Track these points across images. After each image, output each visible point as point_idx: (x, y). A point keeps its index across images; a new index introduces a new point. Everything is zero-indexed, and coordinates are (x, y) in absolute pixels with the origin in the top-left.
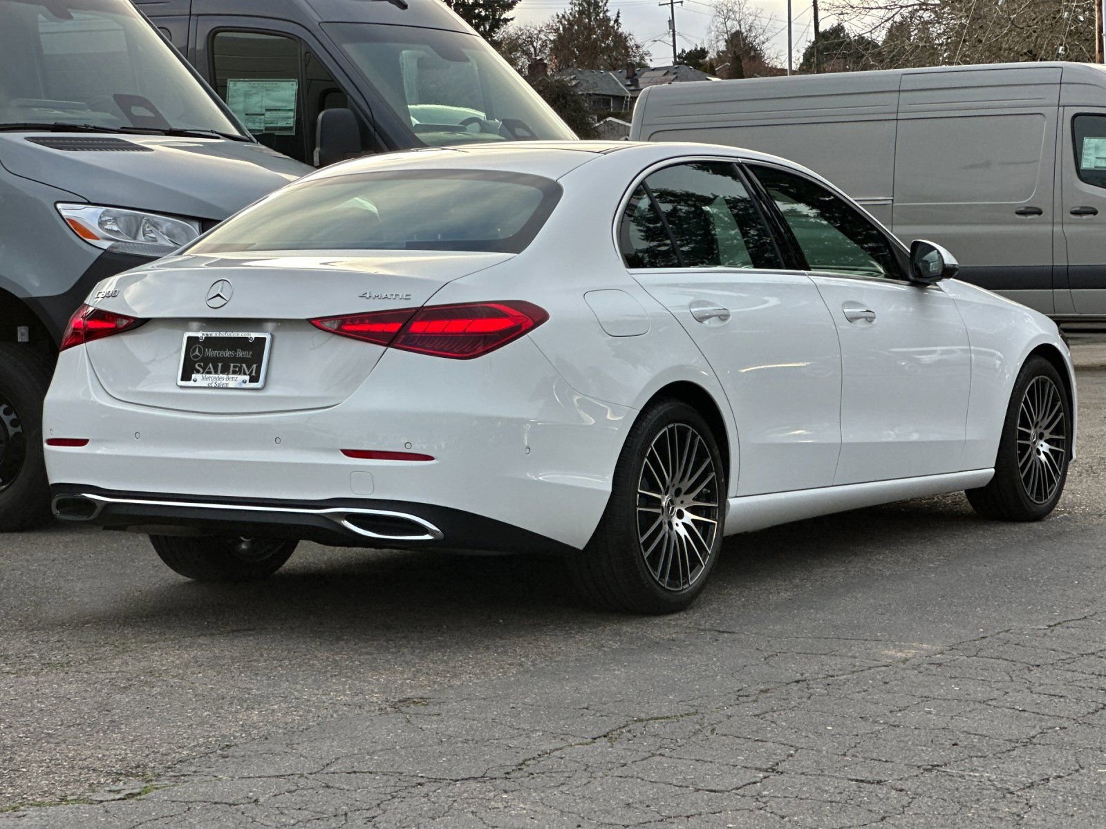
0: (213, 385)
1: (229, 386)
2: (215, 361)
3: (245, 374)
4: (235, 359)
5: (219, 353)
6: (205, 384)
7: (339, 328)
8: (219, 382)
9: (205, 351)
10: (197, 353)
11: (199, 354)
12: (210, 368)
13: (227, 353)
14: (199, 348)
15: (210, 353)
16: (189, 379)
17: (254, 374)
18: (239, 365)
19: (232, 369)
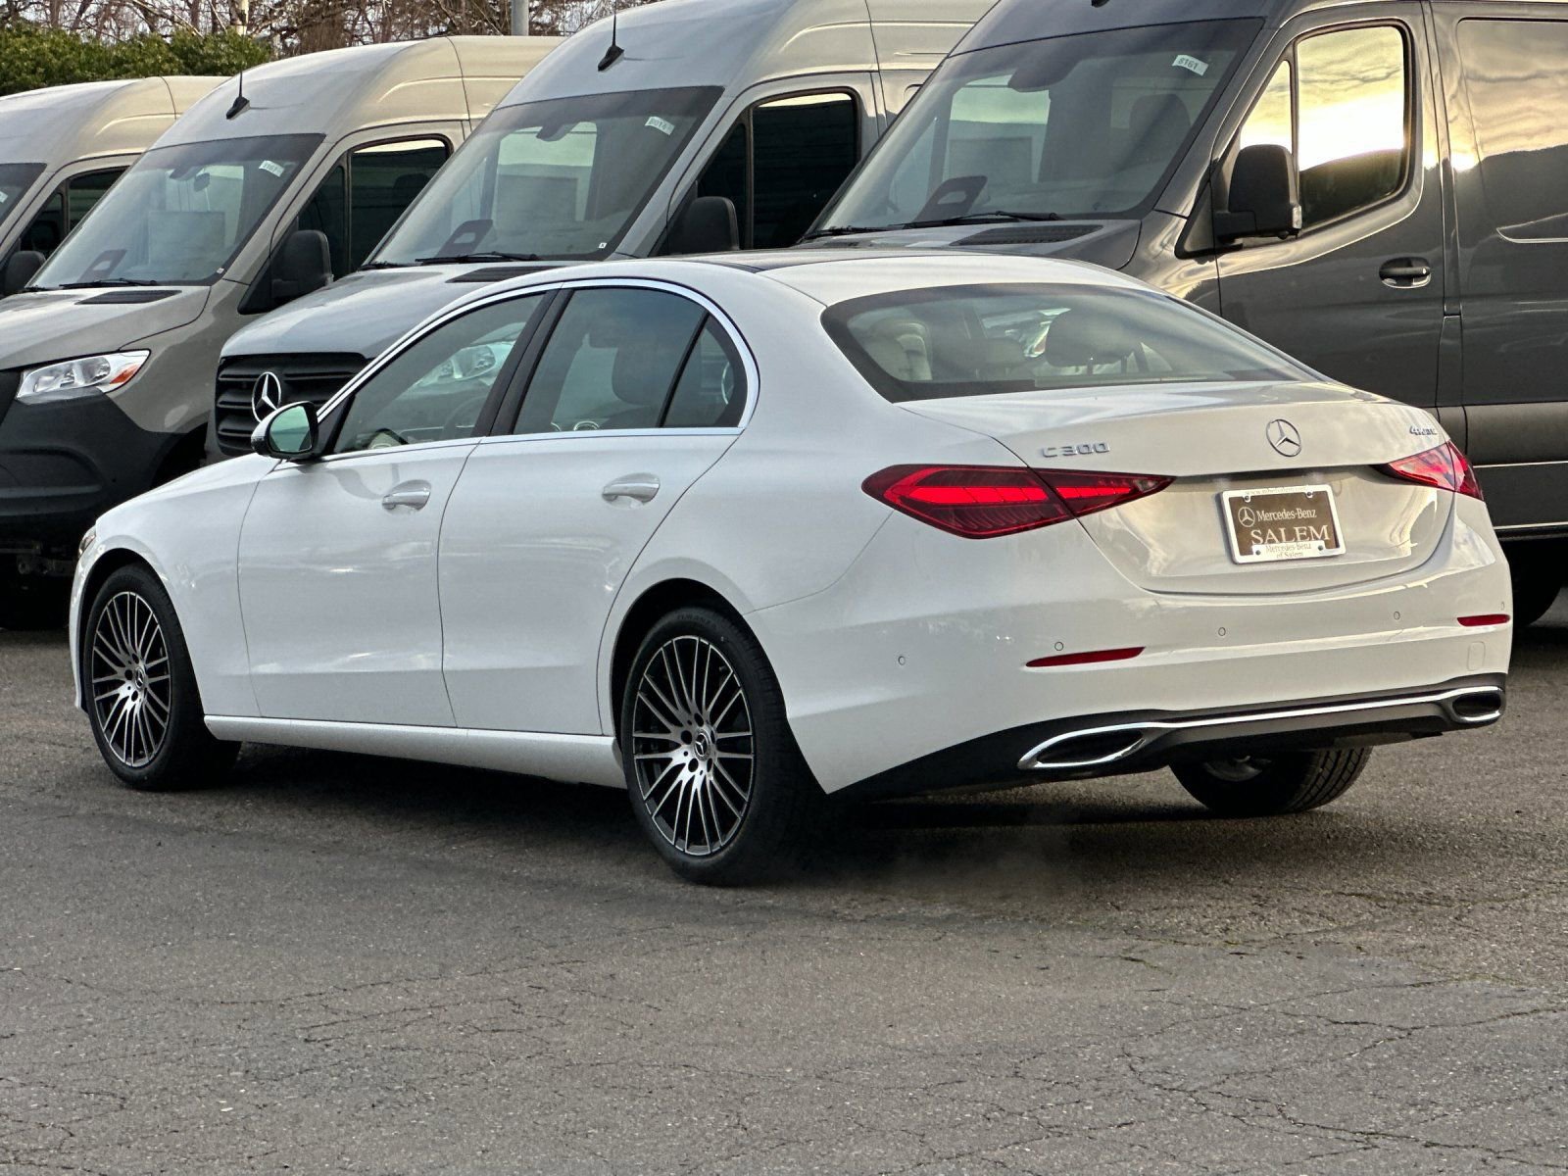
0: (1284, 557)
1: (1305, 556)
2: (1275, 525)
3: (1317, 538)
4: (1297, 521)
5: (1275, 516)
6: (1271, 556)
8: (1289, 552)
9: (1256, 514)
10: (1247, 517)
11: (1250, 519)
12: (1270, 536)
13: (1285, 515)
14: (1248, 511)
15: (1265, 516)
16: (1249, 552)
17: (1328, 537)
18: (1305, 528)
19: (1298, 534)
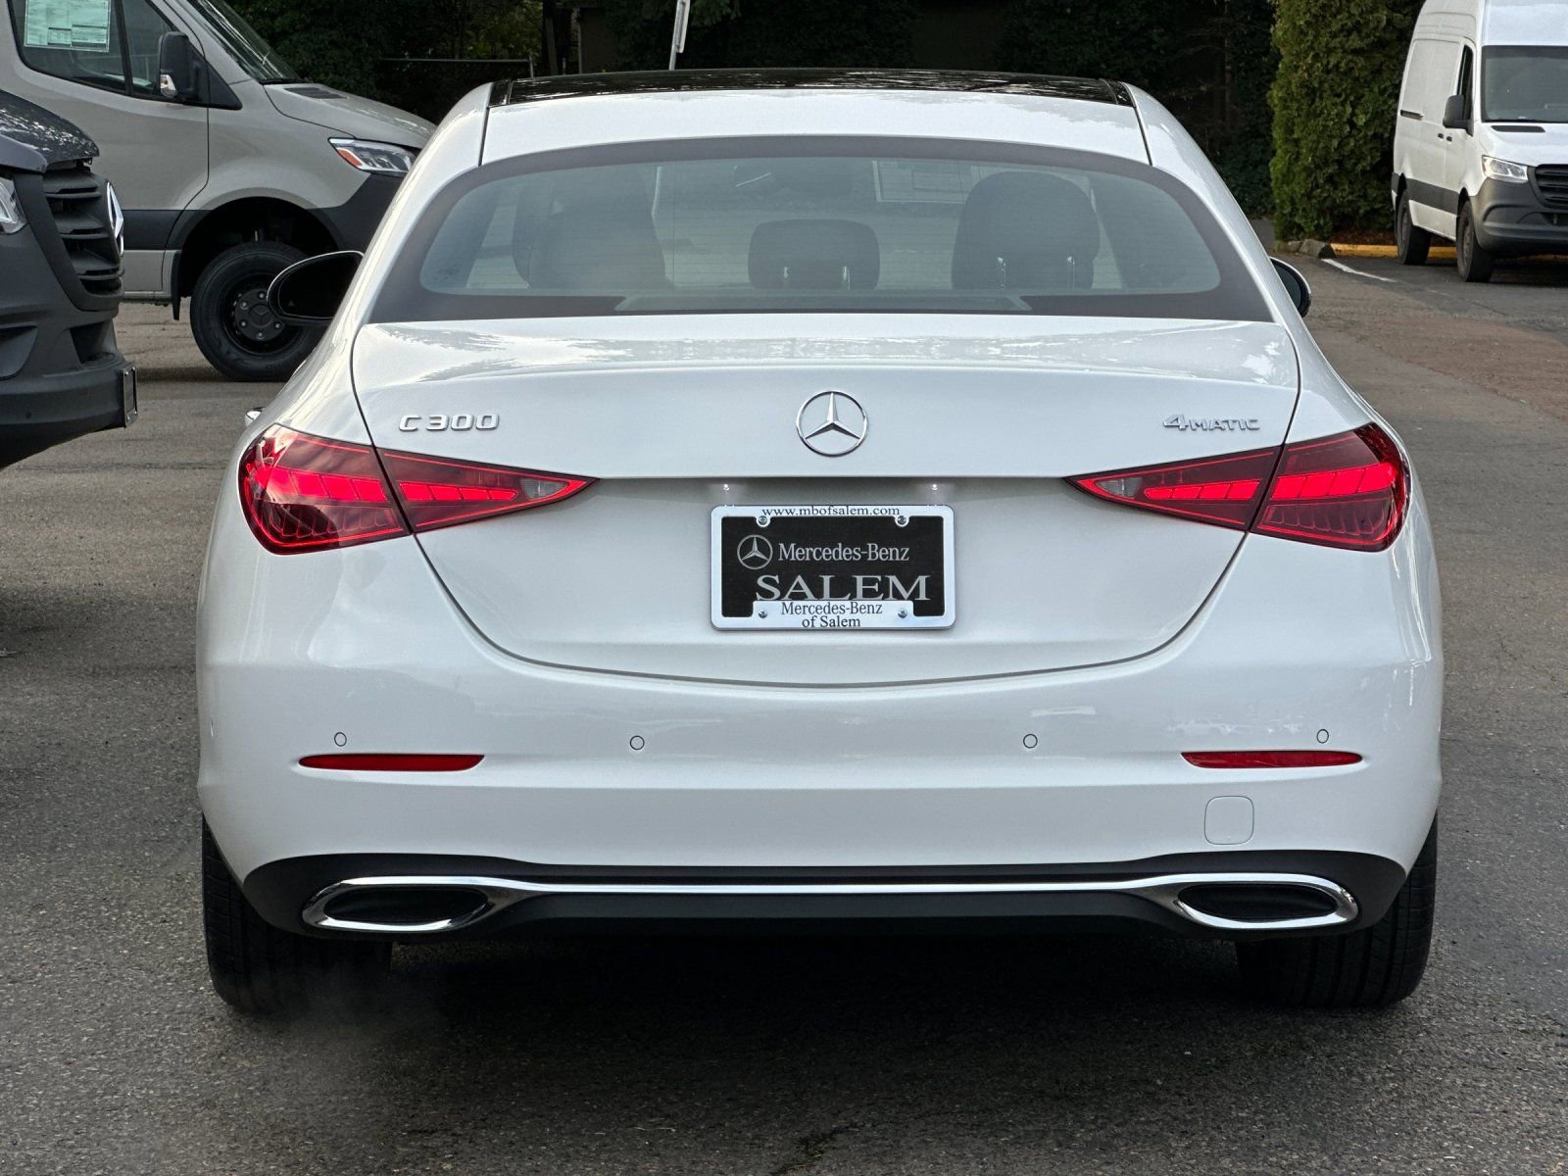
0: (818, 624)
1: (862, 626)
2: (810, 570)
3: (898, 596)
4: (864, 566)
5: (819, 554)
6: (795, 621)
7: (1139, 495)
8: (832, 616)
9: (777, 549)
10: (755, 552)
11: (760, 555)
12: (798, 586)
13: (842, 553)
14: (761, 542)
15: (793, 553)
16: (747, 612)
17: (923, 597)
18: (879, 578)
19: (860, 587)
